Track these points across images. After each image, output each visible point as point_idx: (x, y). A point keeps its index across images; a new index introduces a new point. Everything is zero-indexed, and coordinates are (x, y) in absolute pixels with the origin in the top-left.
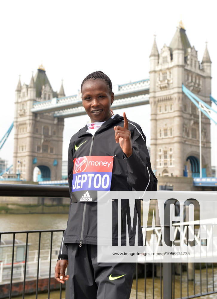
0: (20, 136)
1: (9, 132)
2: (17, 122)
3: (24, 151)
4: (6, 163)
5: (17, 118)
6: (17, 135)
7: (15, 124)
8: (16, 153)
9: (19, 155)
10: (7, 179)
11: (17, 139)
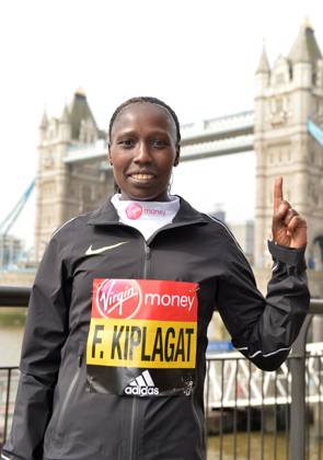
0: (44, 202)
1: (28, 194)
2: (40, 178)
3: (53, 224)
4: (22, 244)
5: (40, 172)
6: (41, 199)
7: (37, 182)
8: (39, 228)
9: (43, 231)
10: (24, 270)
11: (40, 206)
